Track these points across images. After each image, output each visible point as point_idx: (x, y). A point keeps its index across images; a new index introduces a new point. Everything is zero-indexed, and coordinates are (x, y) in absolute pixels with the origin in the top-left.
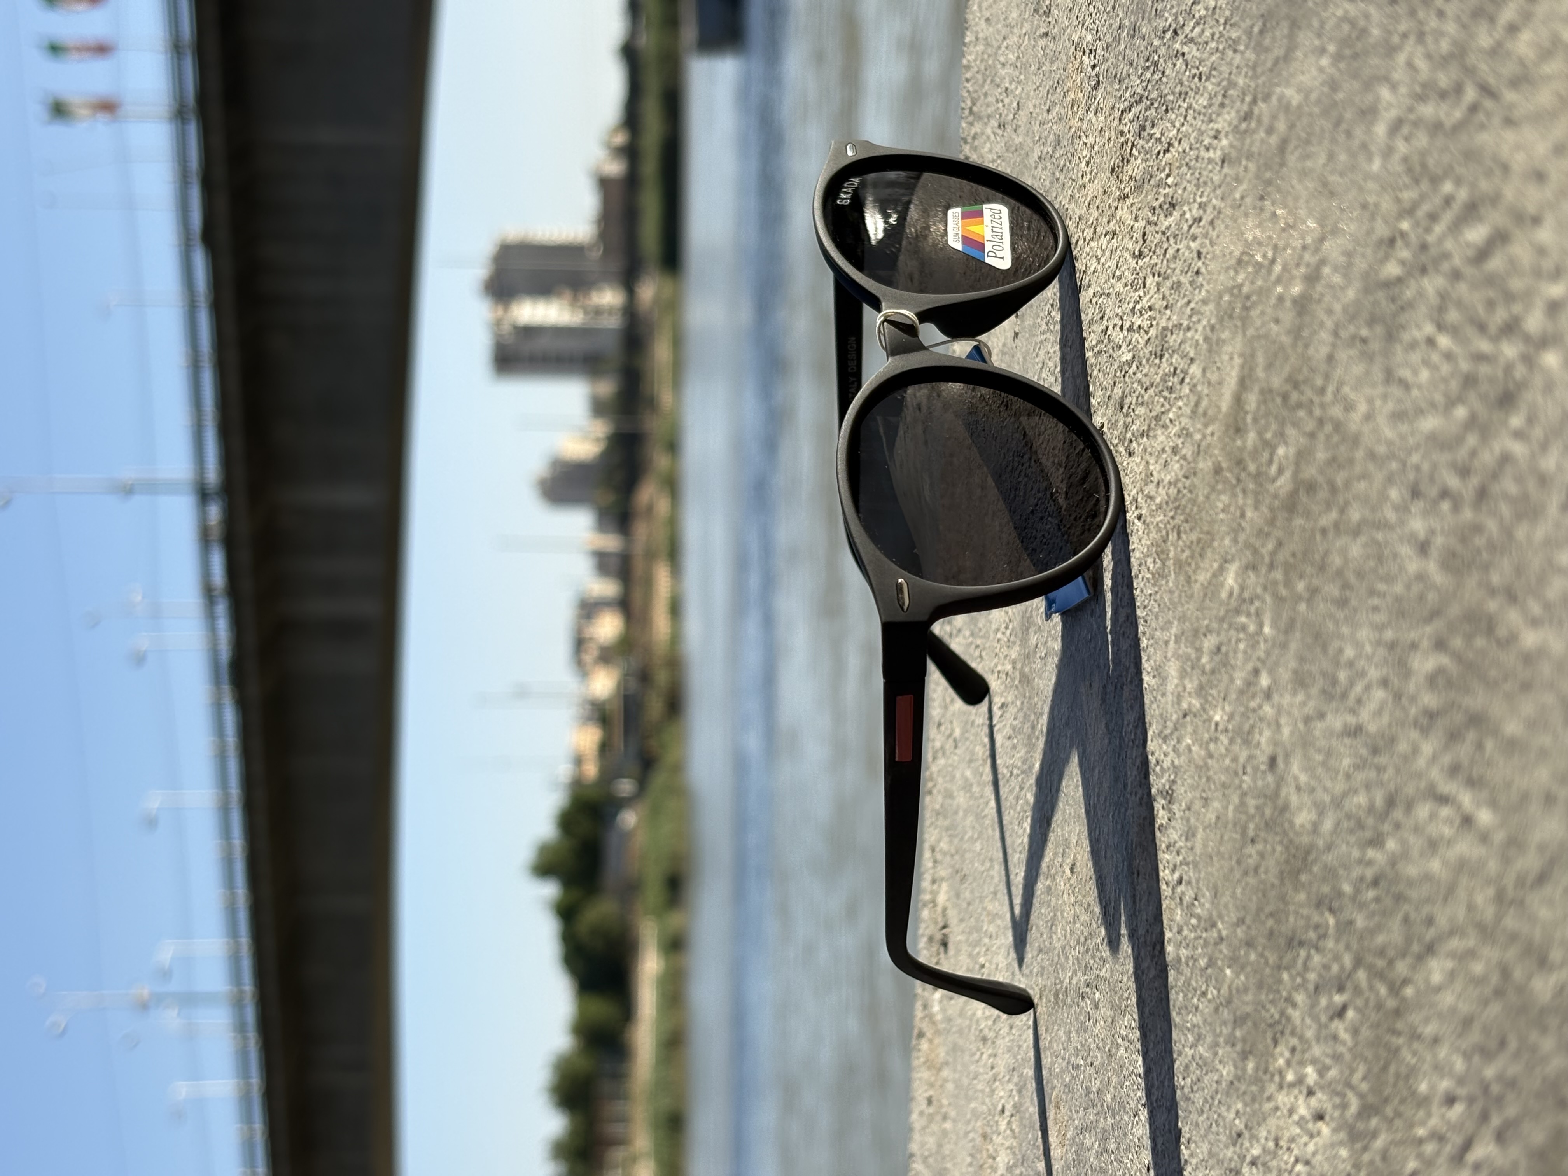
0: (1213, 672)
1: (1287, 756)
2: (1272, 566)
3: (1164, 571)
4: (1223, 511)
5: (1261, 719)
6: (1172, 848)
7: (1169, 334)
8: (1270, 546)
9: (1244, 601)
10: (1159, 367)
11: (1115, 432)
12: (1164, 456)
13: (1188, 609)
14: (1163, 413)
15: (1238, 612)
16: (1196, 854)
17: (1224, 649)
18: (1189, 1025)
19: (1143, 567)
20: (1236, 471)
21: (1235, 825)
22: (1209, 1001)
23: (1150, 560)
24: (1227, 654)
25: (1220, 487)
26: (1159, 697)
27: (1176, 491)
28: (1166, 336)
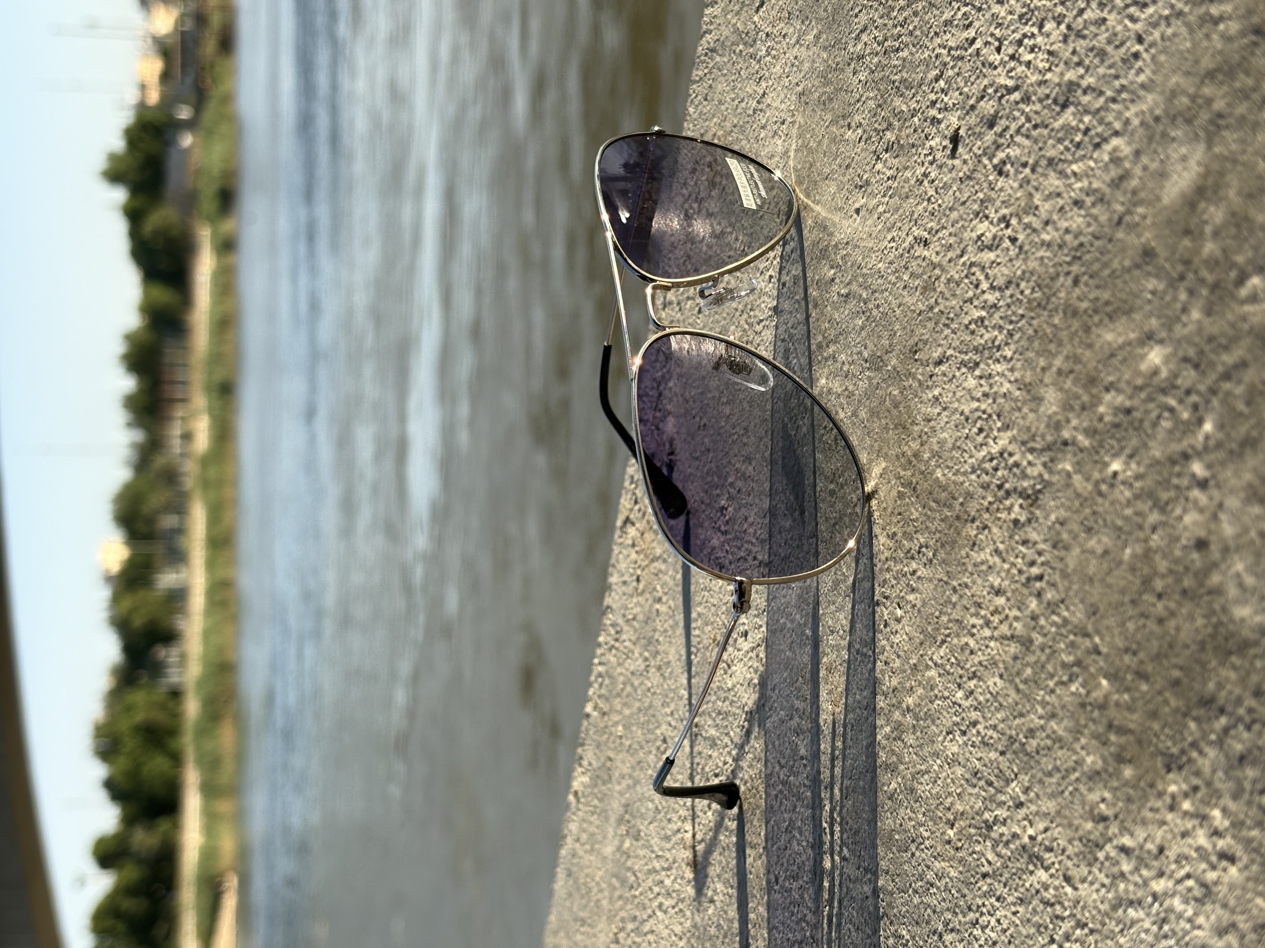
0: (1116, 426)
1: (1226, 550)
2: (1226, 376)
3: (1047, 303)
4: (1153, 293)
5: (1187, 499)
6: (1030, 545)
7: (1079, 92)
8: (1228, 359)
9: (1175, 387)
10: (1058, 114)
11: (979, 143)
12: (1061, 202)
13: (1082, 354)
14: (1060, 160)
15: (1164, 391)
16: (1067, 566)
17: (1137, 414)
18: (1039, 698)
19: (1013, 286)
20: (1180, 268)
21: (1133, 569)
22: (1073, 694)
23: (1023, 285)
24: (1141, 421)
25: (1149, 268)
26: (1025, 410)
27: (1076, 243)
28: (1075, 91)
